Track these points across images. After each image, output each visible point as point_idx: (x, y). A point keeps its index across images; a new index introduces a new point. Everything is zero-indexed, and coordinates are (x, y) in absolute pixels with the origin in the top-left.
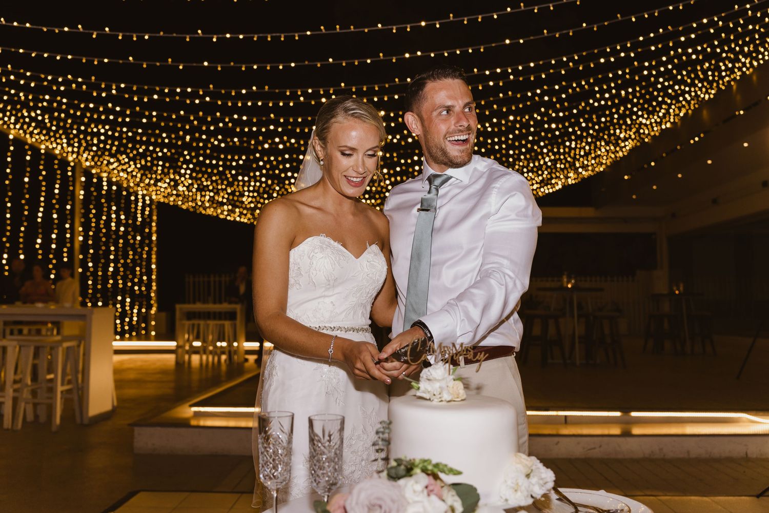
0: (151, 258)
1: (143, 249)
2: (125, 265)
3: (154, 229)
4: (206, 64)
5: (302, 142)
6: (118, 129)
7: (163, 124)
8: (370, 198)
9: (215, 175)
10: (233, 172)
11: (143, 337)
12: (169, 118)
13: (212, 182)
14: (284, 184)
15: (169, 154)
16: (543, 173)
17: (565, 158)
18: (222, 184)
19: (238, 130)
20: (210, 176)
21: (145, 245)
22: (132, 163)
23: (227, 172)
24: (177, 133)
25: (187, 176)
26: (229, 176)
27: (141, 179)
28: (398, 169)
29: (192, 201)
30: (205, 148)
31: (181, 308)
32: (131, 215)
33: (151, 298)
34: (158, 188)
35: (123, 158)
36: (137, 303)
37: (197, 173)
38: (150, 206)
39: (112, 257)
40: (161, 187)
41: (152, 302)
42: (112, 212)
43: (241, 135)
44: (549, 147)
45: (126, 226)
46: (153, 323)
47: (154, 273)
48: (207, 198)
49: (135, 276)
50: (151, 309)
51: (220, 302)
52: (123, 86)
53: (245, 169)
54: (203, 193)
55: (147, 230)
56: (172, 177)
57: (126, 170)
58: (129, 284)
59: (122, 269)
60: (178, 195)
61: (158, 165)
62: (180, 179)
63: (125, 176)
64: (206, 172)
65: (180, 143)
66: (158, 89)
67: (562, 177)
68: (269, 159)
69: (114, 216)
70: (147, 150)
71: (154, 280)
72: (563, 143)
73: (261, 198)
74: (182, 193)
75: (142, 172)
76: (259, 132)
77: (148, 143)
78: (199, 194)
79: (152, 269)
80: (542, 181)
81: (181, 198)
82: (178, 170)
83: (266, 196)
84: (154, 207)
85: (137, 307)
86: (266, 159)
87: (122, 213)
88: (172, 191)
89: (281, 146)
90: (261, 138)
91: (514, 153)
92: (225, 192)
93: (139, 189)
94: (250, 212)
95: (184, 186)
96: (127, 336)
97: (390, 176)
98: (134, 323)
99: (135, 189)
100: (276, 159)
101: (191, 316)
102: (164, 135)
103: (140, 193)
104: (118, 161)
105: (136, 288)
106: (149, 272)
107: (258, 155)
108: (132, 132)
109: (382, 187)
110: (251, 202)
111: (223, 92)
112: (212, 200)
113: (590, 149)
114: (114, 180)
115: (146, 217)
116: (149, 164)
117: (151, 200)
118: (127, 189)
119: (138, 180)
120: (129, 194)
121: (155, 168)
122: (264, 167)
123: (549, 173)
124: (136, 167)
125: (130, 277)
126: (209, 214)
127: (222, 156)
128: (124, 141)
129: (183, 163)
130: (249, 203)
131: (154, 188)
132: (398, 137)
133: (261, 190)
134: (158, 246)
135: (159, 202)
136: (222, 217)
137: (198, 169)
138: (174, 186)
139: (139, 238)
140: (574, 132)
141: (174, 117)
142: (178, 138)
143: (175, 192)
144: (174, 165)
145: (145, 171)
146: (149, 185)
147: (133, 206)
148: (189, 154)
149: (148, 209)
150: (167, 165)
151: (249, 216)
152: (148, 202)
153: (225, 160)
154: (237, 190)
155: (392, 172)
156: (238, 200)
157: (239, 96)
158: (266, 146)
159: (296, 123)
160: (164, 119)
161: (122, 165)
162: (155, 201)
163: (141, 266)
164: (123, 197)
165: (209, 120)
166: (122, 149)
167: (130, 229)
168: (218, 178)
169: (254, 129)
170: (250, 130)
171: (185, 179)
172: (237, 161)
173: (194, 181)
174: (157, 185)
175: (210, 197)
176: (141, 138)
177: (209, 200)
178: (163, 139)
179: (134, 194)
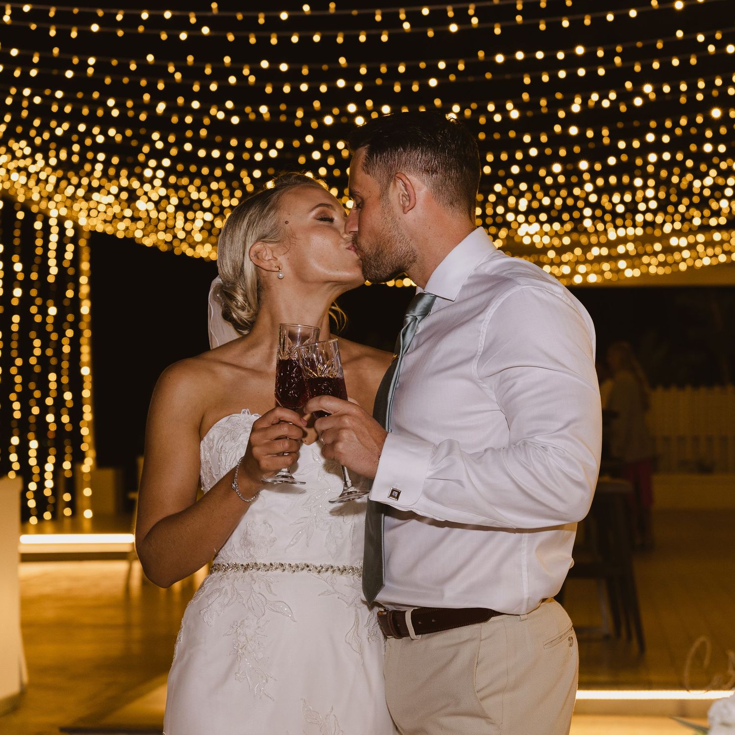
0: (80, 354)
1: (62, 335)
2: (25, 370)
3: (85, 290)
6: (13, 91)
7: (108, 81)
8: (550, 221)
9: (218, 180)
10: (257, 174)
11: (67, 522)
12: (123, 69)
13: (210, 193)
15: (119, 137)
18: (232, 196)
19: (269, 90)
20: (206, 181)
21: (65, 325)
22: (39, 157)
23: (244, 174)
24: (138, 98)
25: (157, 183)
26: (246, 180)
27: (57, 186)
28: (612, 161)
29: (165, 231)
30: (197, 125)
32: (35, 262)
33: (80, 439)
34: (92, 204)
35: (21, 147)
36: (52, 451)
37: (179, 175)
38: (74, 240)
40: (98, 203)
41: (85, 447)
43: (272, 101)
45: (26, 285)
46: (87, 492)
47: (88, 386)
48: (199, 224)
49: (46, 393)
50: (83, 462)
52: (27, 8)
54: (190, 215)
56: (124, 182)
57: (25, 169)
58: (35, 411)
59: (18, 379)
60: (134, 219)
61: (94, 161)
62: (142, 186)
63: (23, 179)
64: (198, 174)
65: (143, 117)
66: (100, 13)
70: (73, 130)
71: (88, 401)
74: (143, 215)
75: (60, 173)
76: (314, 93)
78: (180, 216)
79: (83, 376)
81: (141, 224)
82: (137, 170)
84: (82, 242)
85: (51, 459)
86: (326, 146)
87: (15, 258)
88: (122, 210)
89: (360, 121)
90: (317, 104)
93: (52, 205)
95: (150, 200)
96: (33, 520)
97: (594, 175)
98: (47, 493)
99: (43, 205)
102: (111, 102)
103: (54, 213)
104: (10, 151)
105: (50, 418)
106: (76, 384)
107: (309, 139)
108: (43, 96)
109: (576, 198)
111: (240, 16)
112: (208, 228)
115: (66, 264)
116: (75, 159)
117: (77, 227)
118: (25, 207)
119: (50, 188)
120: (31, 217)
121: (88, 167)
122: (323, 162)
124: (47, 164)
125: (37, 394)
126: (201, 258)
127: (234, 142)
128: (25, 114)
129: (149, 156)
131: (84, 205)
132: (613, 96)
134: (93, 326)
135: (94, 234)
137: (180, 167)
138: (127, 200)
139: (53, 311)
141: (133, 67)
142: (140, 107)
143: (128, 213)
144: (130, 160)
145: (66, 171)
146: (73, 198)
147: (39, 242)
148: (163, 139)
149: (70, 248)
150: (115, 160)
152: (70, 233)
153: (241, 148)
155: (598, 167)
157: (274, 24)
158: (328, 120)
159: (393, 75)
160: (111, 71)
161: (18, 159)
162: (86, 229)
163: (58, 370)
164: (18, 224)
165: (208, 71)
166: (19, 129)
167: (34, 292)
168: (223, 185)
169: (304, 87)
170: (295, 89)
171: (153, 187)
172: (265, 152)
173: (172, 192)
174: (91, 199)
175: (205, 221)
176: (61, 109)
177: (202, 229)
178: (108, 110)
179: (40, 217)
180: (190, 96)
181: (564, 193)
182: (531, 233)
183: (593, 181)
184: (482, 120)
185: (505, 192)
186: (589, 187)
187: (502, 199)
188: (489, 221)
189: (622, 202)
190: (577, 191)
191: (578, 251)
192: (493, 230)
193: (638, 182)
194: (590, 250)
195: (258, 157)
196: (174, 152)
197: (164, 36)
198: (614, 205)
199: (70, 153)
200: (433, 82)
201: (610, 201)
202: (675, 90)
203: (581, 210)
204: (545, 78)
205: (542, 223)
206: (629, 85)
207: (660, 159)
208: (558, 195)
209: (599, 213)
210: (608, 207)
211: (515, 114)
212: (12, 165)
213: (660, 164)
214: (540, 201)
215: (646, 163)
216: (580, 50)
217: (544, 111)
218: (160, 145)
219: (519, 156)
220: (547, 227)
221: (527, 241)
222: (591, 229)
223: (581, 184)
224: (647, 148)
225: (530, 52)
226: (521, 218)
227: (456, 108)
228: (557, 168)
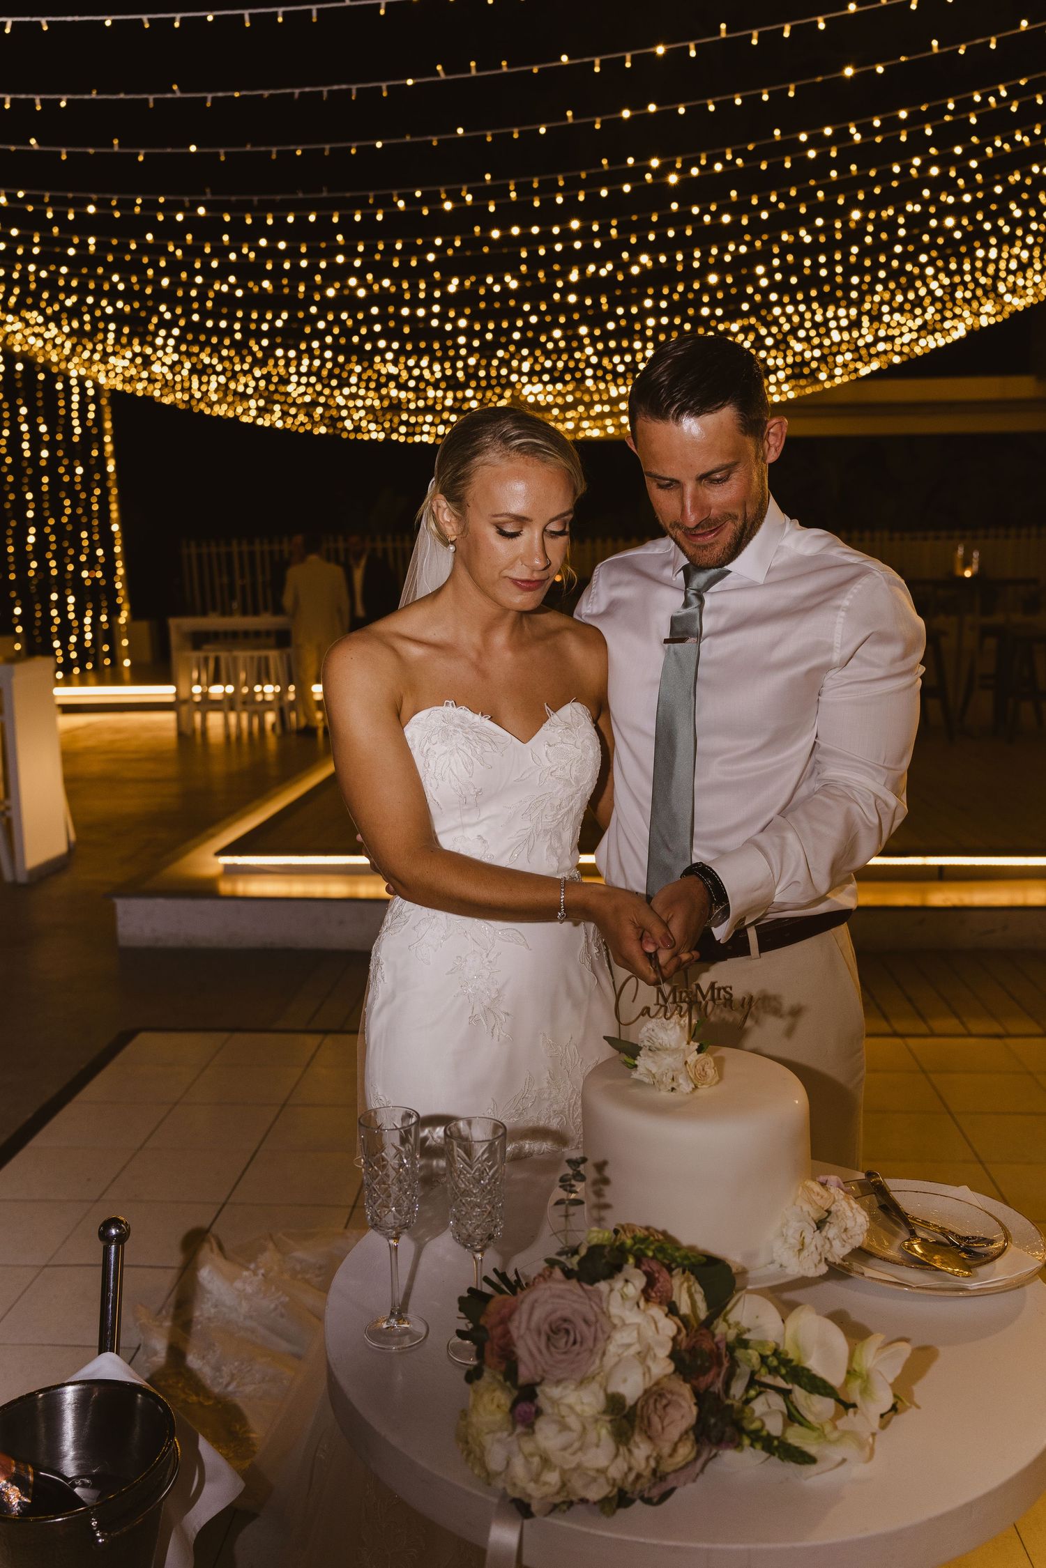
0: (109, 511)
1: (90, 494)
2: (58, 528)
3: (109, 448)
4: (193, 148)
5: (405, 285)
7: (110, 258)
8: (553, 381)
9: (228, 348)
10: (265, 342)
11: (107, 674)
12: (124, 248)
13: (221, 359)
14: (372, 363)
15: (127, 309)
16: (924, 311)
17: (975, 280)
18: (243, 362)
19: (269, 266)
20: (216, 350)
21: (93, 483)
22: (52, 325)
23: (252, 343)
24: (142, 274)
25: (169, 350)
26: (255, 348)
27: (73, 350)
28: (611, 326)
29: (183, 390)
30: (202, 298)
31: (179, 626)
32: (60, 423)
33: (116, 593)
34: (110, 367)
35: (34, 316)
36: (89, 605)
37: (189, 343)
38: (96, 399)
39: (30, 514)
40: (115, 366)
41: (119, 601)
42: (21, 419)
43: (275, 276)
44: (940, 263)
45: (52, 446)
46: (125, 643)
47: (118, 542)
48: (213, 386)
49: (79, 549)
50: (119, 615)
51: (256, 613)
52: (21, 194)
53: (290, 336)
54: (205, 379)
55: (95, 453)
56: (137, 349)
57: (40, 335)
58: (71, 567)
59: (52, 538)
60: (151, 380)
61: (106, 331)
62: (155, 352)
63: (40, 343)
64: (208, 342)
65: (149, 291)
66: (94, 196)
67: (966, 314)
68: (337, 318)
69: (24, 427)
70: (81, 301)
71: (120, 556)
72: (971, 254)
73: (324, 386)
74: (160, 377)
75: (75, 340)
76: (313, 268)
77: (82, 291)
78: (195, 379)
79: (113, 533)
80: (923, 327)
81: (158, 385)
82: (149, 338)
83: (334, 383)
84: (104, 402)
85: (89, 613)
86: (330, 317)
87: (40, 420)
88: (139, 373)
89: (361, 293)
90: (318, 278)
91: (862, 281)
92: (249, 377)
93: (71, 365)
94: (303, 411)
95: (164, 364)
96: (77, 672)
97: (594, 339)
98: (88, 644)
99: (63, 365)
100: (352, 316)
101: (199, 640)
102: (116, 278)
103: (73, 373)
104: (23, 320)
105: (85, 574)
106: (107, 540)
107: (313, 310)
108: (48, 271)
109: (578, 361)
110: (305, 393)
112: (223, 389)
113: (1031, 257)
114: (17, 349)
115: (89, 424)
116: (87, 327)
117: (97, 386)
118: (46, 368)
119: (67, 351)
120: (51, 378)
121: (100, 335)
122: (328, 331)
123: (937, 311)
124: (61, 331)
125: (71, 551)
126: (219, 415)
127: (240, 314)
128: (33, 286)
130: (300, 395)
131: (102, 367)
132: (610, 266)
133: (325, 373)
134: (120, 484)
135: (114, 391)
136: (245, 419)
137: (190, 337)
138: (143, 363)
139: (80, 470)
140: (996, 230)
141: (133, 246)
142: (144, 281)
143: (145, 375)
144: (141, 329)
145: (79, 338)
146: (90, 360)
147: (62, 403)
148: (171, 310)
149: (92, 407)
150: (126, 330)
151: (302, 418)
152: (91, 392)
154: (274, 372)
155: (597, 332)
156: (276, 391)
158: (331, 293)
159: (390, 252)
160: (112, 249)
161: (33, 326)
162: (106, 388)
163: (89, 529)
164: (40, 386)
165: (208, 250)
166: (29, 301)
167: (60, 453)
168: (232, 353)
169: (304, 263)
170: (295, 266)
171: (166, 354)
172: (272, 322)
173: (184, 358)
174: (108, 362)
175: (219, 384)
176: (68, 282)
177: (216, 391)
178: (113, 286)
179: (60, 378)
180: (193, 273)
181: (565, 357)
182: (535, 392)
183: (593, 344)
184: (482, 291)
185: (507, 356)
186: (589, 351)
187: (504, 362)
188: (494, 382)
189: (622, 362)
190: (577, 355)
191: (581, 409)
192: (498, 390)
193: (637, 345)
194: (592, 407)
195: (265, 327)
196: (182, 323)
197: (161, 218)
198: (615, 366)
199: (82, 323)
200: (431, 257)
201: (611, 361)
202: (672, 259)
203: (583, 371)
204: (542, 252)
205: (545, 384)
206: (625, 255)
207: (658, 324)
208: (559, 358)
209: (600, 373)
210: (610, 367)
211: (514, 284)
212: (28, 332)
213: (658, 328)
214: (542, 364)
215: (645, 327)
216: (575, 224)
217: (543, 280)
218: (168, 316)
219: (520, 323)
220: (550, 388)
221: (531, 399)
222: (593, 389)
223: (581, 348)
224: (644, 313)
225: (525, 226)
226: (525, 379)
227: (455, 281)
228: (557, 333)
